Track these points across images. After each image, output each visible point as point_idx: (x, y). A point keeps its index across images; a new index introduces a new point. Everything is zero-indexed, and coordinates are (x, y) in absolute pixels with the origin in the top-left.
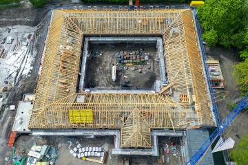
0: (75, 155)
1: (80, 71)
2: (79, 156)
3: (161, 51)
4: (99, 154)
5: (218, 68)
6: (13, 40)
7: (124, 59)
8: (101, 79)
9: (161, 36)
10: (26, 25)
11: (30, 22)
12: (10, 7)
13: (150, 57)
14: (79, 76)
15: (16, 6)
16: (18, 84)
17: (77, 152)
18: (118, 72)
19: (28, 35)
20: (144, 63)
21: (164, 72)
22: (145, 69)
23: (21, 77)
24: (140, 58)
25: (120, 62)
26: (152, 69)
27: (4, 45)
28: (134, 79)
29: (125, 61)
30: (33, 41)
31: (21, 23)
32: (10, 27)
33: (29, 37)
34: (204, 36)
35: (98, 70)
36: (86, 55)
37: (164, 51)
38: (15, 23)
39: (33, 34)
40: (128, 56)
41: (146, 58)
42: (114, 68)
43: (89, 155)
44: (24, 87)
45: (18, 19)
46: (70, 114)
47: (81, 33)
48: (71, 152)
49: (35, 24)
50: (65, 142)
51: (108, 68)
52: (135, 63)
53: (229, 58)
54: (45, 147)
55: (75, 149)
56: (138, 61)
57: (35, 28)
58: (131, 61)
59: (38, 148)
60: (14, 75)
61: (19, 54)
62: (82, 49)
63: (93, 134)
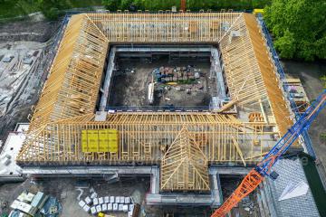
0: (87, 208)
1: (102, 86)
2: (93, 210)
3: (217, 63)
4: (125, 208)
5: (300, 89)
6: (12, 58)
7: (165, 76)
9: (216, 45)
10: (32, 40)
11: (38, 37)
12: (13, 21)
13: (201, 74)
14: (100, 94)
15: (22, 20)
16: (11, 111)
17: (91, 204)
18: (156, 93)
20: (193, 81)
22: (195, 90)
23: (17, 103)
24: (188, 75)
25: (159, 80)
26: (205, 90)
28: (180, 102)
29: (167, 79)
30: (40, 59)
31: (26, 38)
32: (10, 43)
33: (35, 54)
34: (276, 43)
35: (128, 91)
36: (112, 68)
37: (221, 63)
38: (18, 39)
39: (41, 51)
40: (170, 72)
41: (197, 75)
42: (151, 88)
43: (110, 208)
44: (19, 115)
45: (23, 33)
46: (84, 137)
48: (82, 203)
49: (46, 39)
50: (73, 190)
51: (142, 88)
52: (181, 82)
53: (314, 76)
54: (40, 195)
55: (88, 200)
56: (185, 78)
58: (175, 79)
59: (29, 196)
60: (9, 99)
61: (19, 74)
62: (107, 61)
63: (116, 173)
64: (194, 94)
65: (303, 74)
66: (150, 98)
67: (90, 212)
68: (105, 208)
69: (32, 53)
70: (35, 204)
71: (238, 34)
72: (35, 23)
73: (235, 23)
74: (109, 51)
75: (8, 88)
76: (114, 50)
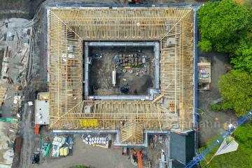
0: (87, 143)
2: (90, 143)
4: (104, 143)
5: (209, 71)
6: (13, 36)
7: (122, 63)
8: (103, 82)
9: (158, 41)
10: (21, 18)
13: (147, 60)
16: (30, 83)
18: (117, 75)
19: (26, 30)
20: (141, 66)
22: (142, 72)
23: (31, 76)
24: (138, 62)
25: (119, 65)
26: (148, 72)
27: (6, 42)
28: (132, 82)
29: (124, 65)
30: (33, 37)
31: (16, 16)
32: (6, 21)
33: (29, 33)
34: (200, 43)
35: (99, 73)
36: (88, 62)
38: (10, 16)
39: (31, 29)
40: (126, 60)
41: (144, 61)
43: (97, 143)
45: (12, 11)
47: (81, 39)
48: (84, 141)
51: (108, 70)
52: (134, 66)
53: (221, 60)
54: (64, 139)
55: (87, 139)
56: (136, 64)
57: (32, 22)
58: (129, 64)
59: (60, 139)
61: (24, 51)
63: (99, 132)
64: (141, 75)
68: (95, 142)
70: (63, 142)
76: (87, 44)
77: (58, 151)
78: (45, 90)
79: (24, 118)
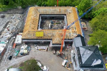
1: (39, 24)
3: (66, 19)
6: (14, 18)
7: (53, 22)
9: (65, 15)
10: (19, 14)
11: (21, 13)
12: (14, 9)
13: (62, 22)
14: (38, 26)
15: (16, 8)
16: (16, 30)
17: (38, 48)
20: (60, 23)
21: (66, 24)
23: (17, 29)
25: (52, 23)
26: (63, 25)
27: (11, 20)
29: (54, 23)
30: (22, 18)
31: (17, 13)
33: (20, 17)
34: (79, 14)
36: (40, 20)
38: (15, 13)
39: (22, 16)
41: (61, 22)
42: (50, 25)
44: (18, 31)
46: (36, 33)
48: (36, 48)
49: (22, 13)
50: (33, 45)
51: (48, 25)
54: (27, 46)
56: (58, 23)
57: (22, 15)
59: (24, 46)
60: (15, 28)
61: (17, 22)
62: (39, 18)
63: (43, 41)
64: (60, 26)
65: (86, 22)
66: (50, 27)
67: (37, 49)
68: (41, 48)
69: (19, 17)
70: (26, 47)
71: (70, 12)
72: (19, 9)
73: (70, 9)
74: (40, 16)
75: (15, 25)
76: (41, 16)
77: (23, 51)
78: (22, 32)
79: (10, 42)
